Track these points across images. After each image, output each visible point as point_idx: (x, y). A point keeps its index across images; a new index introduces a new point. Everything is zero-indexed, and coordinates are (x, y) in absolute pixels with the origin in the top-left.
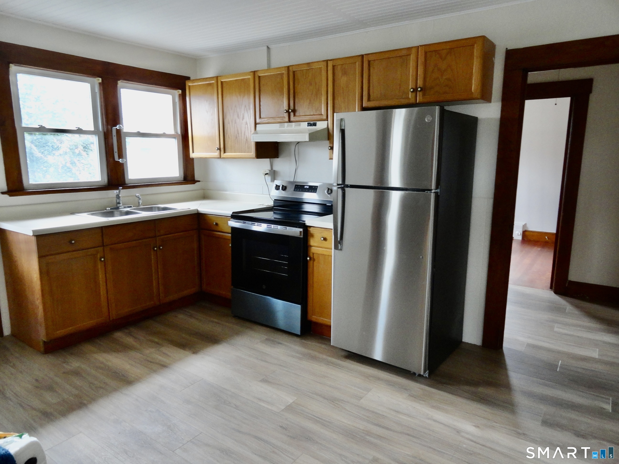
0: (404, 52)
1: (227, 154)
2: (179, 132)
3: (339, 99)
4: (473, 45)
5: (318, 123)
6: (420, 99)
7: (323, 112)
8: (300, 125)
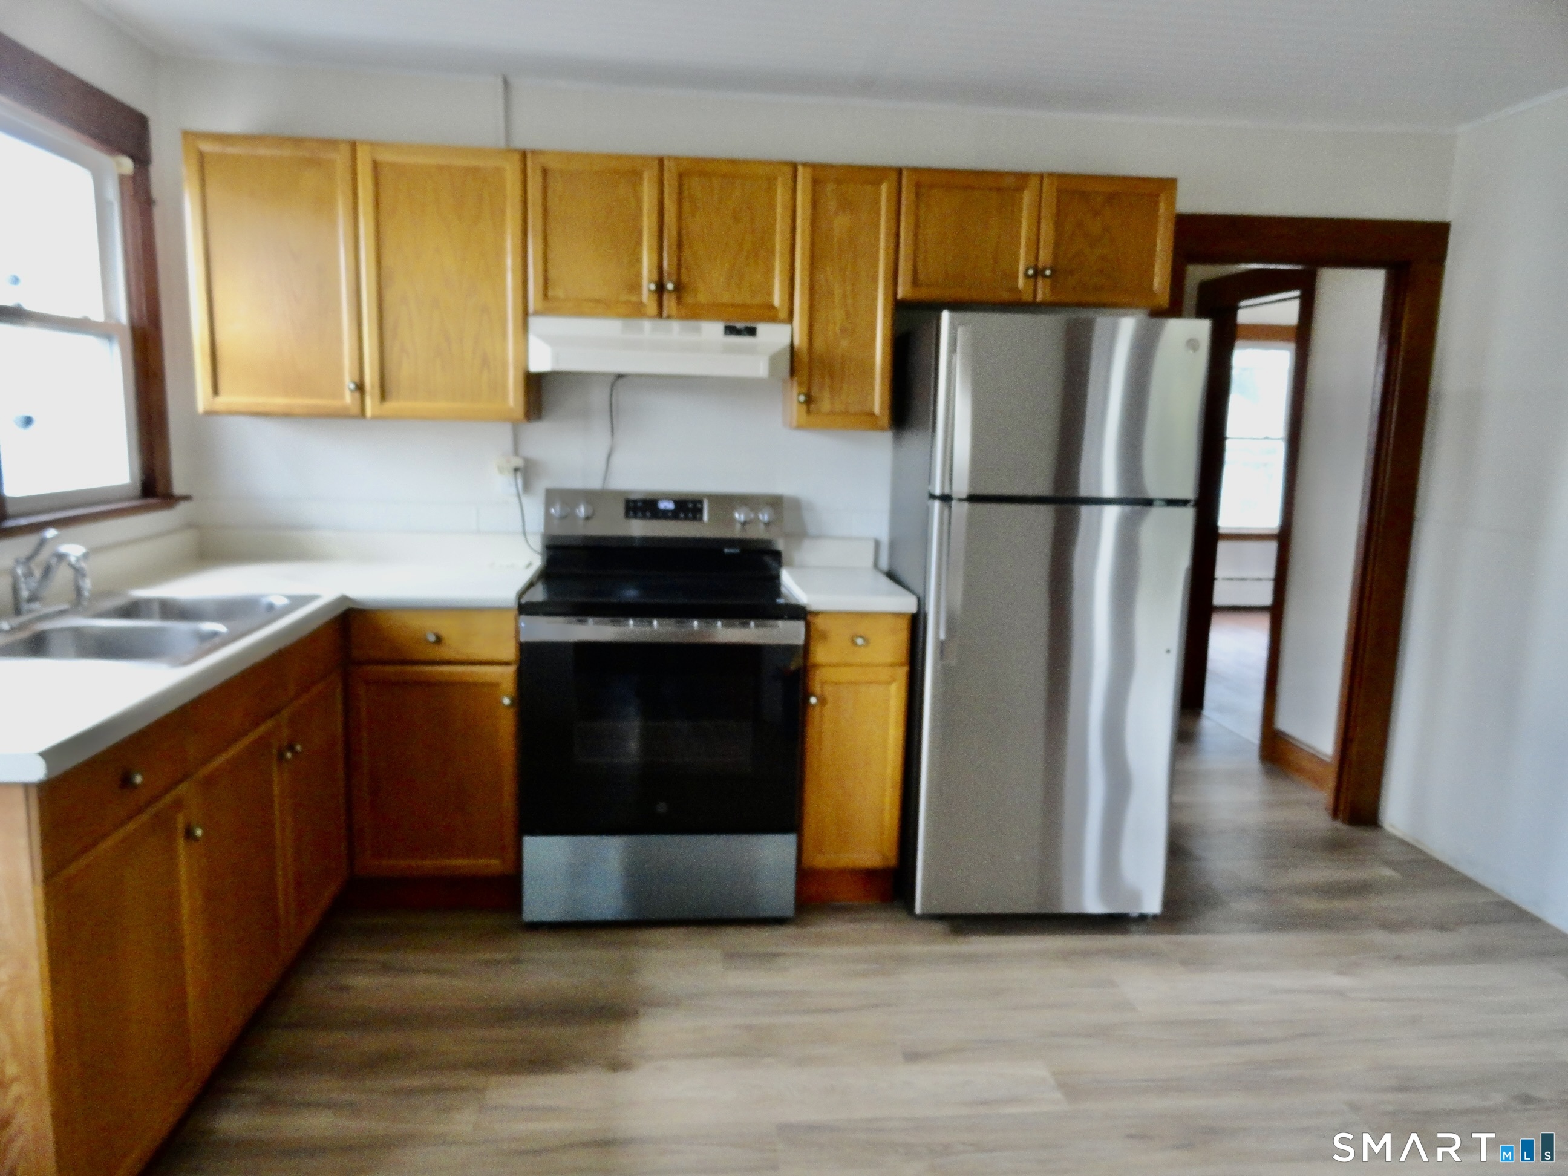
0: (1010, 182)
1: (391, 406)
2: (123, 314)
3: (829, 270)
4: (1158, 195)
5: (762, 328)
6: (1044, 293)
7: (777, 299)
8: (698, 330)
